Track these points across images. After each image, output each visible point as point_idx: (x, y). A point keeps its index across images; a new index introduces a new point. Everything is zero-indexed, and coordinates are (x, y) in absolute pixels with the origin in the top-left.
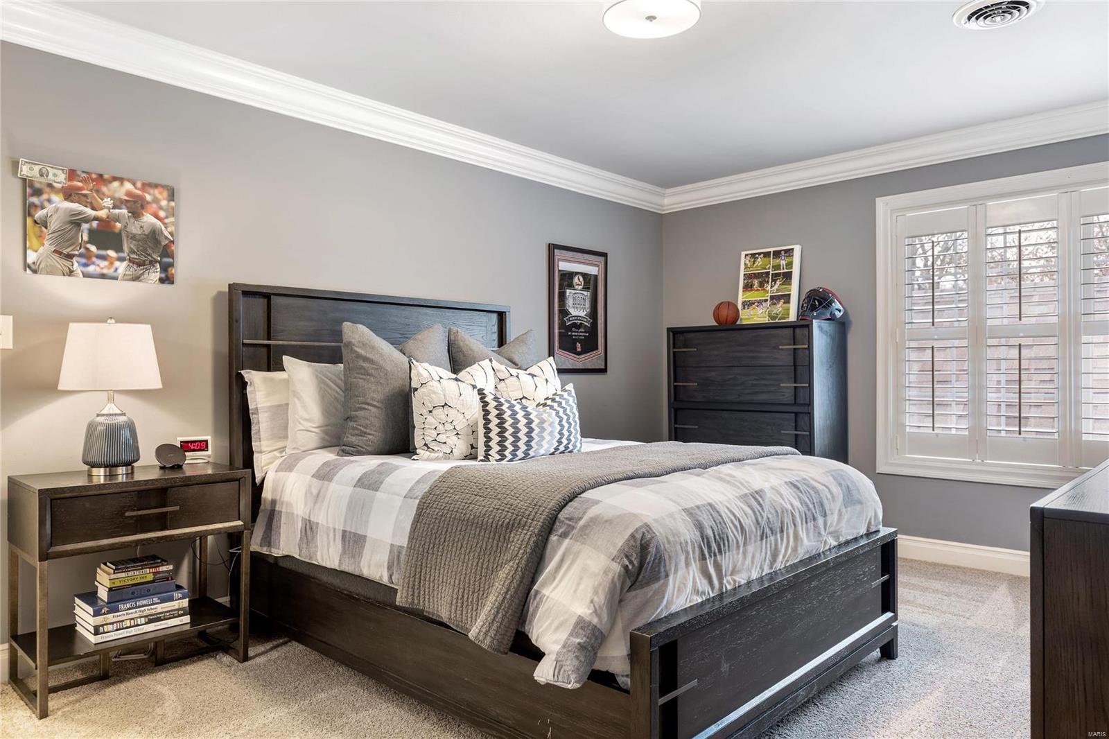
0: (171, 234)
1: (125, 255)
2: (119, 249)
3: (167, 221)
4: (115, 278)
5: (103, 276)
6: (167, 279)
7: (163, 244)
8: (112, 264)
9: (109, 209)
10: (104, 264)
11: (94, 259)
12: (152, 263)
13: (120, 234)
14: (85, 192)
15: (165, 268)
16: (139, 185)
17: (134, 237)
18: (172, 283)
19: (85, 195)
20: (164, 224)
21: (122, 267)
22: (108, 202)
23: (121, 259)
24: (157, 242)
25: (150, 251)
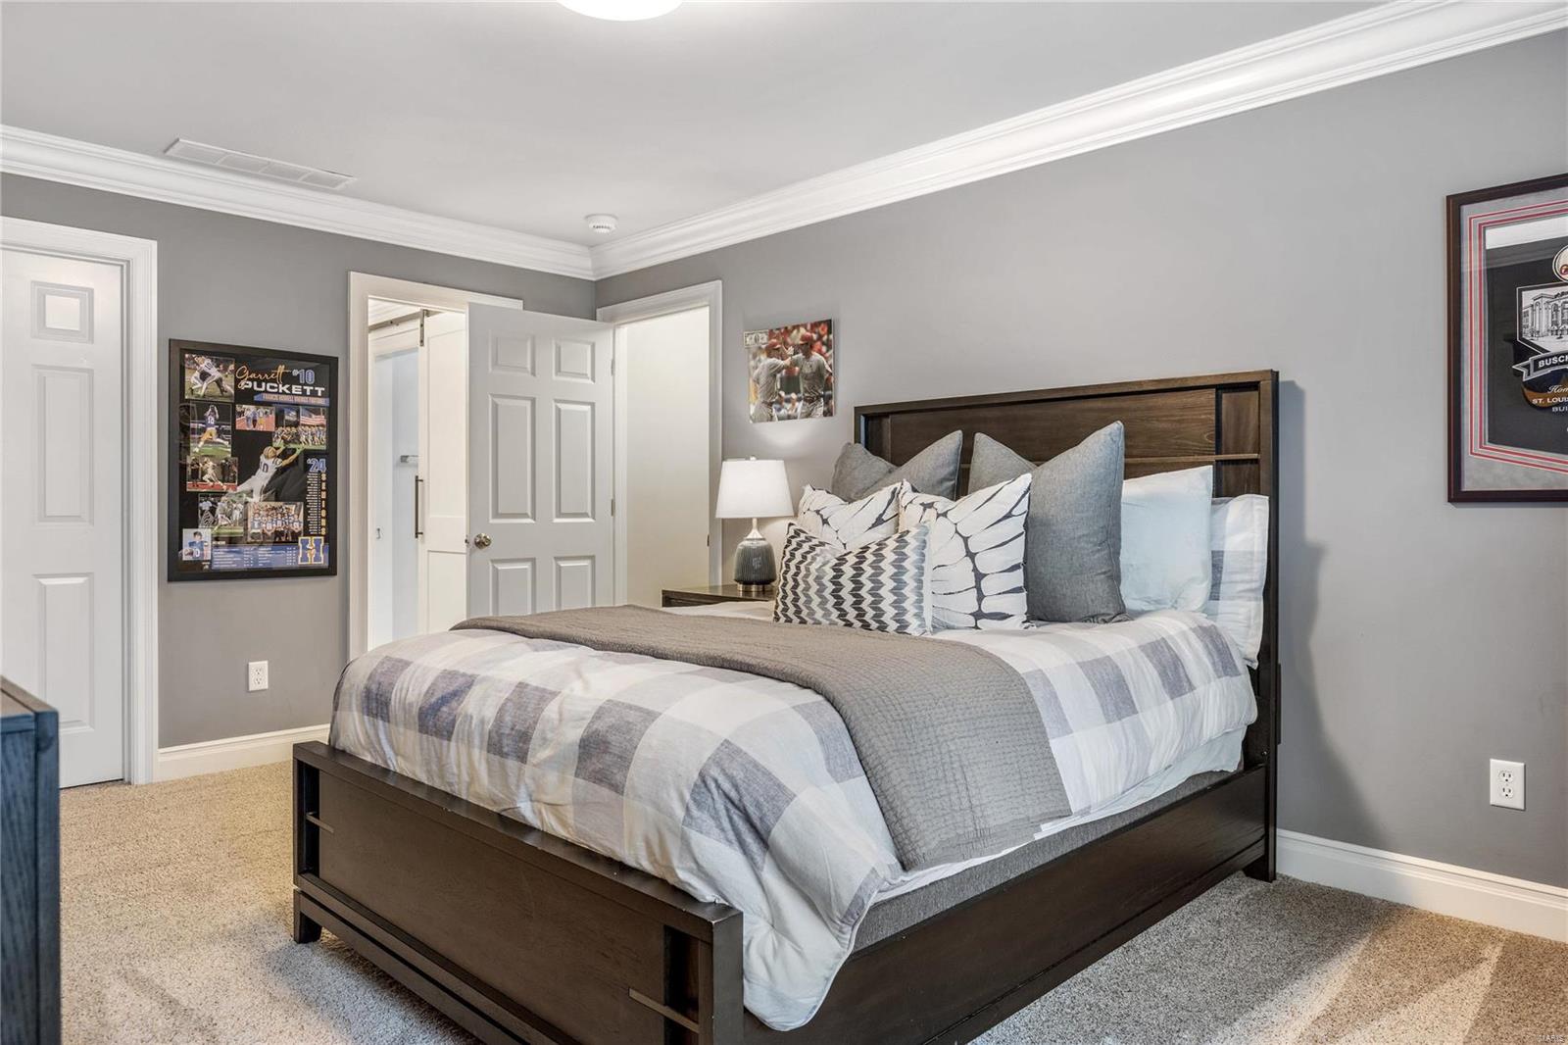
0: (830, 366)
1: (800, 395)
2: (797, 392)
3: (827, 355)
4: (795, 418)
5: (789, 417)
6: (828, 413)
7: (826, 377)
8: (794, 405)
9: (791, 356)
10: (789, 406)
11: (784, 403)
12: (818, 398)
13: (798, 378)
14: (778, 346)
15: (828, 399)
16: (809, 327)
17: (806, 377)
18: (831, 415)
19: (778, 349)
20: (825, 358)
21: (799, 405)
22: (791, 350)
23: (799, 400)
24: (822, 376)
25: (817, 388)
